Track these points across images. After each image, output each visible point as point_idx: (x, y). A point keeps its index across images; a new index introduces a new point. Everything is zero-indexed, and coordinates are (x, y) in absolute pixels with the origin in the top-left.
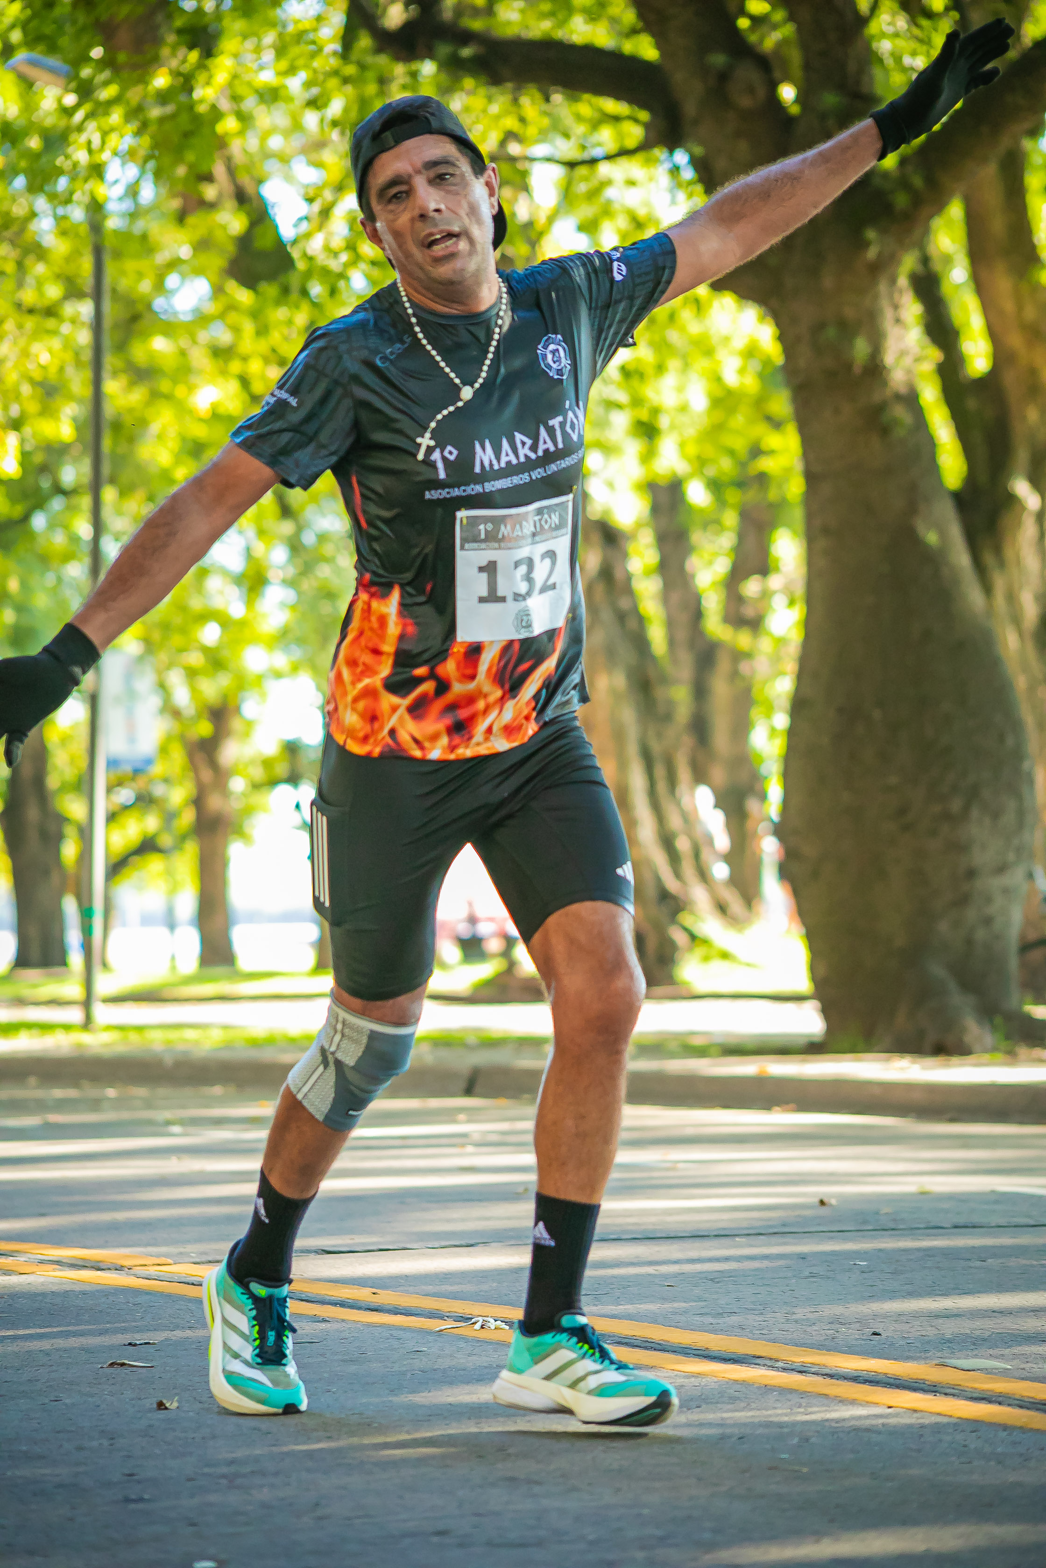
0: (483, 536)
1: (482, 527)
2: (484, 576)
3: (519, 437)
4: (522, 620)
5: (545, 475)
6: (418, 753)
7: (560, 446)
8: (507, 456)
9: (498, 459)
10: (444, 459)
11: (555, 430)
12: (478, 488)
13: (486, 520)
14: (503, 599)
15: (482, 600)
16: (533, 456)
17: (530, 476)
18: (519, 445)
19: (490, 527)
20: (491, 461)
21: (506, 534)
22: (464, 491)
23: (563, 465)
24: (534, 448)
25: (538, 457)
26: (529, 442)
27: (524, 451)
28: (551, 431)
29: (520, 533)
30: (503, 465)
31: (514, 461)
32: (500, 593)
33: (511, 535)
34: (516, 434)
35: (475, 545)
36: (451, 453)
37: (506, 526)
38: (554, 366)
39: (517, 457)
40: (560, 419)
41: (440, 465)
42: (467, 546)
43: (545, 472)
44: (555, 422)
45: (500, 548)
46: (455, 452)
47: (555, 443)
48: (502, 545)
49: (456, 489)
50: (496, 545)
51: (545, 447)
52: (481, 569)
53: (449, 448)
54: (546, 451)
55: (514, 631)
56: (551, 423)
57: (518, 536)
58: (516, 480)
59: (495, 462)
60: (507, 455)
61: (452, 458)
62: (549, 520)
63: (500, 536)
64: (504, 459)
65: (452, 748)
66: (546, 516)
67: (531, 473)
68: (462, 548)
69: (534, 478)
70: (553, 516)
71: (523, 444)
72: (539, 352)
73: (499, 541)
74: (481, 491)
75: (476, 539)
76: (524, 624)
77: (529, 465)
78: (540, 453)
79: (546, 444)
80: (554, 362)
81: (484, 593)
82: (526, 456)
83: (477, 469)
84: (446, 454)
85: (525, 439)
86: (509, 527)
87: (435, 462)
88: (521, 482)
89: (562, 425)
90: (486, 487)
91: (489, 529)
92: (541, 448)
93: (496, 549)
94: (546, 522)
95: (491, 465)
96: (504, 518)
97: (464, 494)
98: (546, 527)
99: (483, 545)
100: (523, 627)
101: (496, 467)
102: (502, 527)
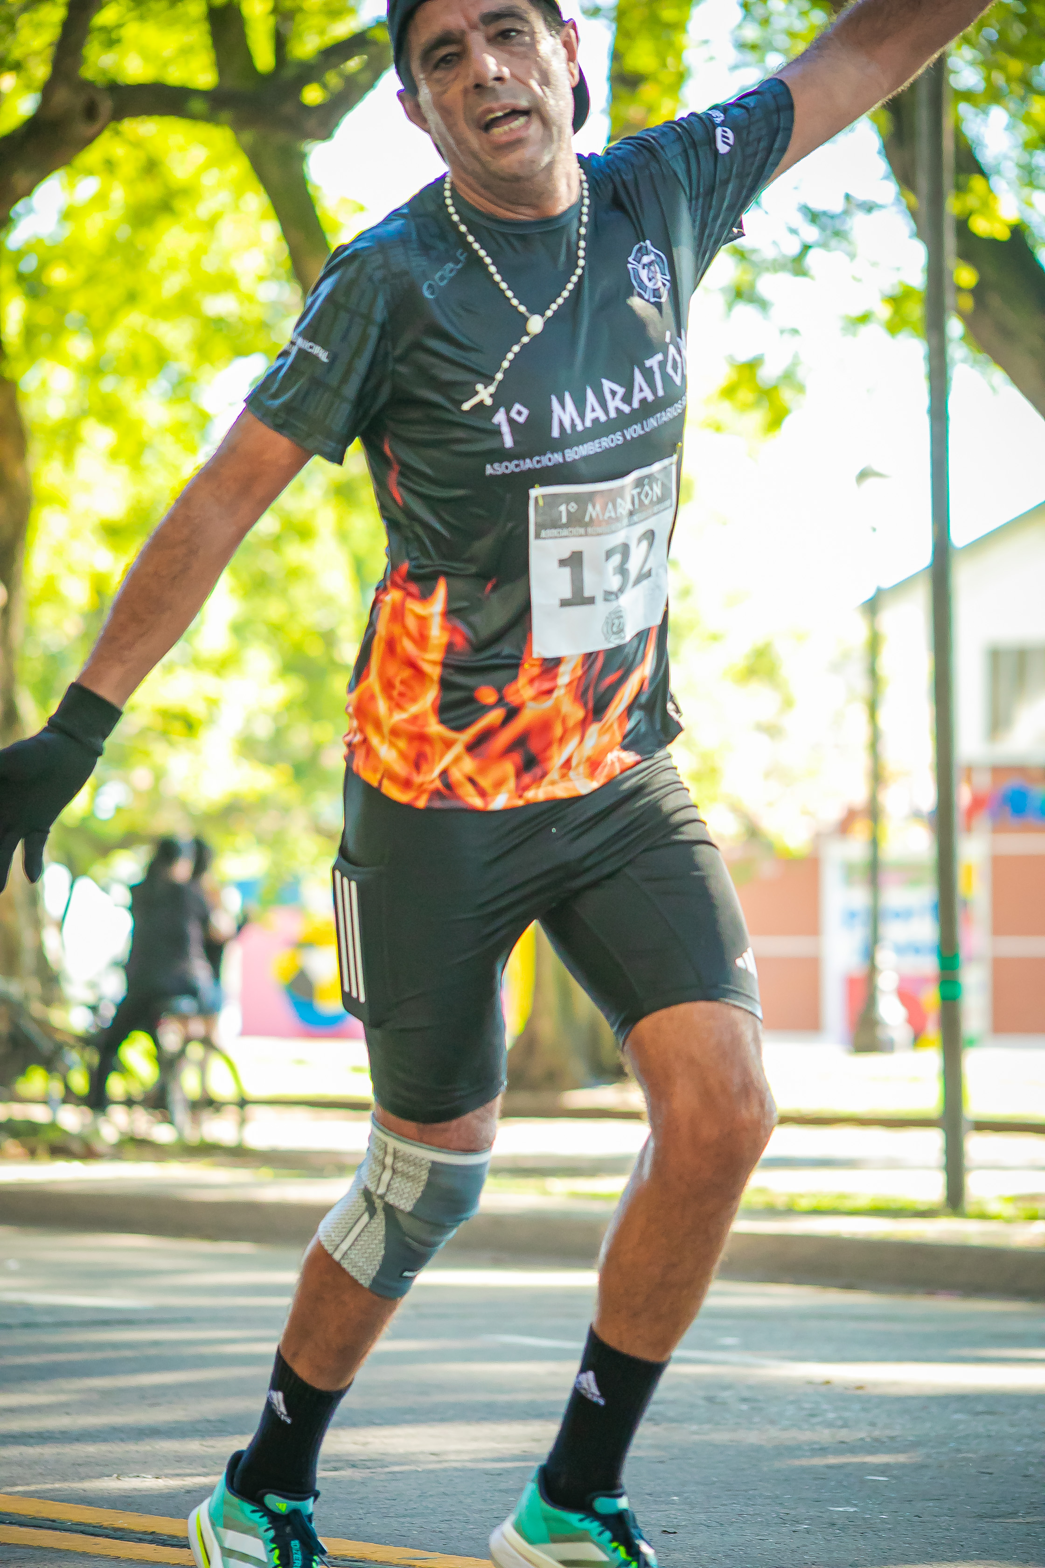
0: (564, 520)
1: (563, 508)
2: (566, 571)
3: (607, 385)
4: (613, 624)
5: (642, 432)
6: (477, 802)
7: (661, 393)
8: (594, 412)
9: (582, 416)
10: (511, 422)
11: (654, 373)
12: (557, 458)
13: (569, 498)
14: (591, 601)
15: (564, 603)
16: (626, 409)
17: (624, 436)
18: (608, 396)
19: (573, 507)
20: (573, 420)
21: (594, 515)
22: (538, 462)
23: (665, 419)
24: (627, 399)
25: (633, 410)
26: (620, 391)
27: (614, 404)
28: (648, 375)
29: (613, 515)
30: (588, 424)
31: (603, 418)
32: (587, 593)
33: (601, 517)
34: (604, 381)
35: (554, 532)
36: (519, 413)
37: (594, 507)
38: (650, 285)
39: (606, 412)
40: (659, 357)
41: (505, 429)
42: (543, 533)
43: (643, 429)
44: (653, 362)
45: (586, 535)
46: (525, 412)
47: (654, 390)
48: (590, 530)
49: (528, 461)
50: (582, 531)
51: (642, 395)
52: (562, 563)
53: (517, 407)
54: (643, 401)
55: (603, 638)
56: (648, 363)
57: (610, 517)
58: (606, 442)
59: (578, 421)
60: (593, 410)
61: (521, 419)
62: (650, 492)
63: (587, 519)
64: (589, 416)
65: (521, 790)
66: (647, 488)
67: (625, 432)
68: (538, 536)
69: (628, 437)
70: (655, 486)
71: (614, 393)
72: (629, 266)
73: (586, 525)
74: (561, 460)
75: (555, 524)
76: (615, 629)
77: (622, 421)
78: (636, 405)
79: (642, 392)
80: (650, 280)
81: (567, 594)
82: (618, 410)
83: (556, 433)
84: (513, 414)
85: (616, 387)
86: (598, 507)
87: (499, 425)
88: (613, 445)
89: (662, 365)
90: (567, 455)
91: (572, 510)
92: (637, 398)
93: (581, 536)
94: (647, 495)
95: (573, 425)
96: (591, 495)
97: (538, 466)
98: (647, 502)
99: (565, 532)
100: (614, 633)
101: (580, 427)
102: (590, 507)
